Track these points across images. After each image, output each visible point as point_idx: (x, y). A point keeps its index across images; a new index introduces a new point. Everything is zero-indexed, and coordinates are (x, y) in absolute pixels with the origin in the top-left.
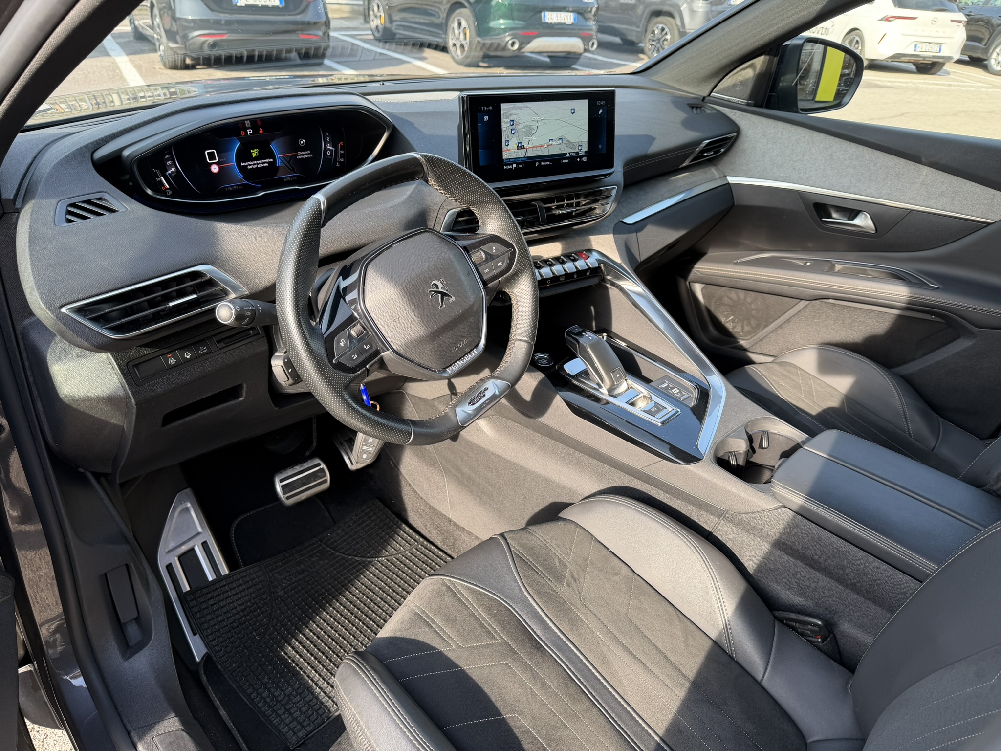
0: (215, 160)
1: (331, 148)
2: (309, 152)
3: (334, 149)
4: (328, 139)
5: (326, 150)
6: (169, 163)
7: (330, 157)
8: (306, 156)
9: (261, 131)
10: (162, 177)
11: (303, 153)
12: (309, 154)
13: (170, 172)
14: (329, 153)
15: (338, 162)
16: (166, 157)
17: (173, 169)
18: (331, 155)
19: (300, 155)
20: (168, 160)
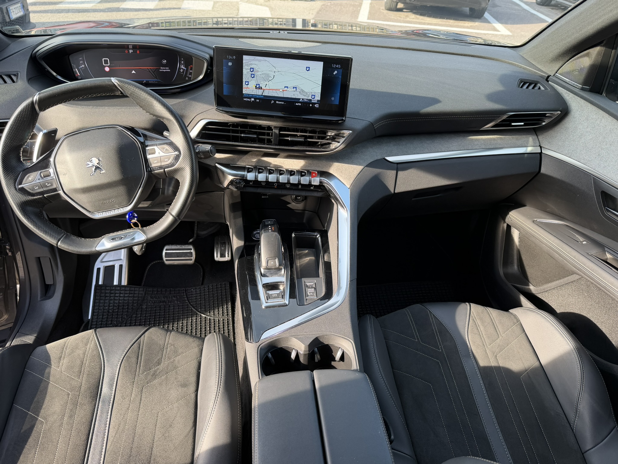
0: (108, 64)
1: (184, 68)
3: (186, 69)
4: (182, 62)
5: (180, 68)
6: (81, 62)
7: (183, 73)
8: (166, 70)
9: (138, 52)
10: (76, 69)
11: (164, 68)
12: (168, 69)
13: (81, 67)
14: (182, 71)
15: (187, 77)
16: (80, 59)
17: (83, 66)
18: (183, 72)
19: (162, 69)
20: (81, 60)
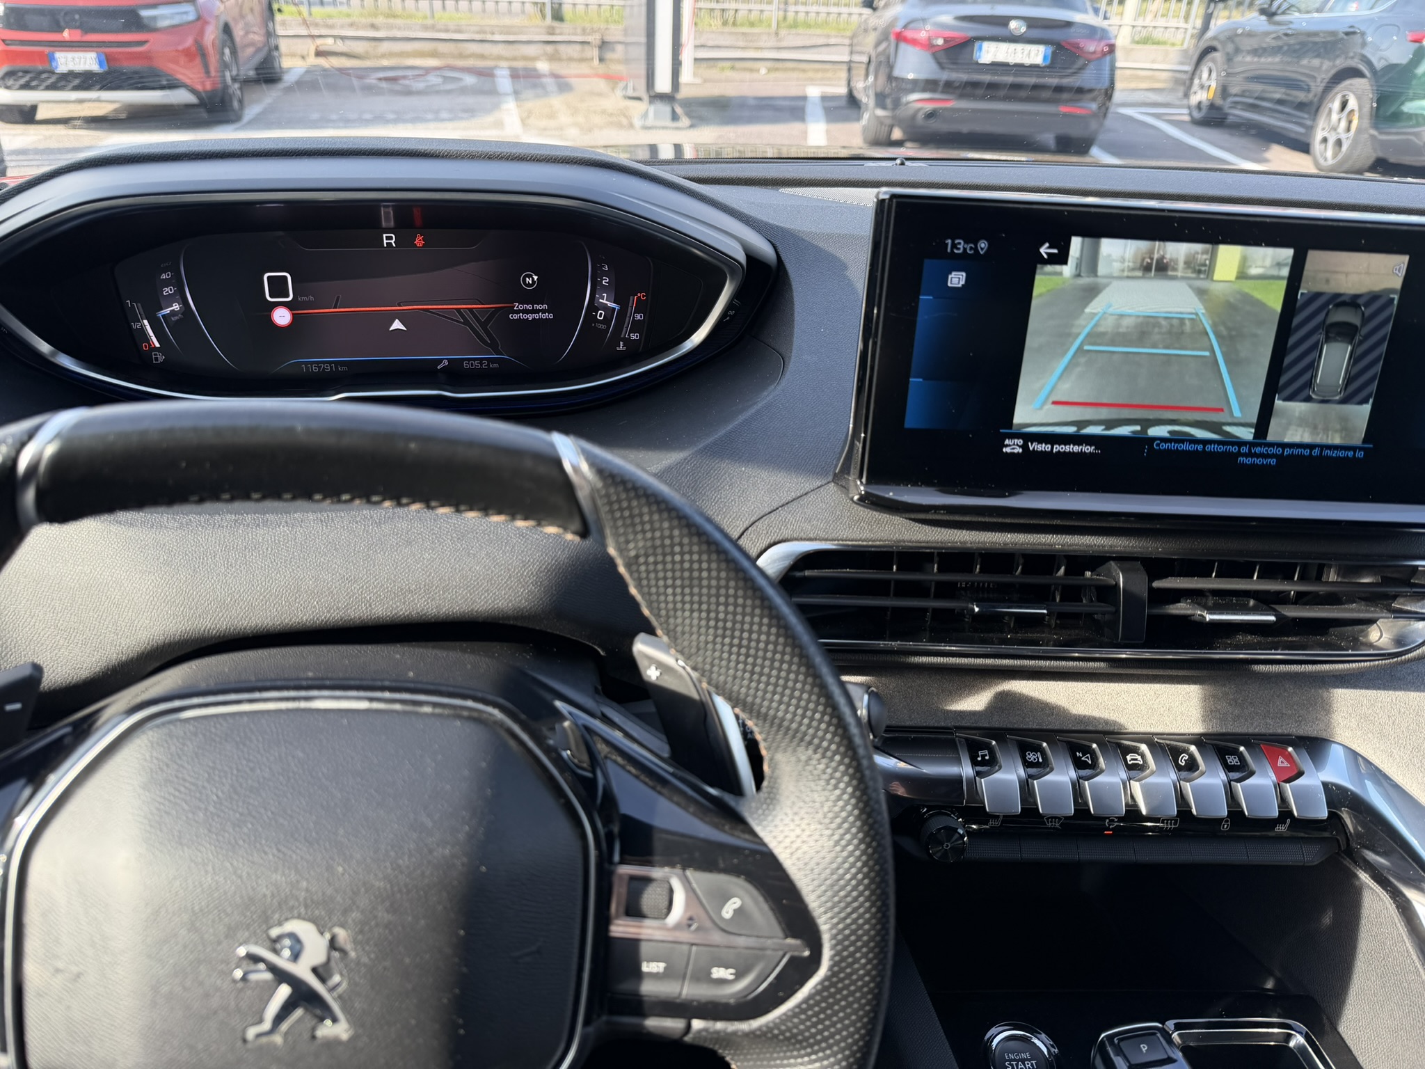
0: (288, 296)
1: (610, 304)
2: (545, 306)
3: (617, 307)
4: (605, 281)
5: (593, 307)
6: (168, 291)
7: (603, 327)
8: (536, 316)
9: (419, 241)
10: (146, 322)
11: (529, 307)
12: (544, 311)
13: (167, 311)
14: (601, 315)
15: (624, 340)
16: (164, 276)
17: (176, 307)
18: (607, 321)
19: (518, 312)
20: (167, 283)
